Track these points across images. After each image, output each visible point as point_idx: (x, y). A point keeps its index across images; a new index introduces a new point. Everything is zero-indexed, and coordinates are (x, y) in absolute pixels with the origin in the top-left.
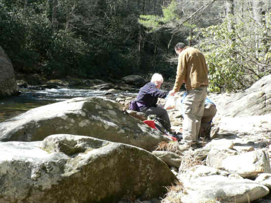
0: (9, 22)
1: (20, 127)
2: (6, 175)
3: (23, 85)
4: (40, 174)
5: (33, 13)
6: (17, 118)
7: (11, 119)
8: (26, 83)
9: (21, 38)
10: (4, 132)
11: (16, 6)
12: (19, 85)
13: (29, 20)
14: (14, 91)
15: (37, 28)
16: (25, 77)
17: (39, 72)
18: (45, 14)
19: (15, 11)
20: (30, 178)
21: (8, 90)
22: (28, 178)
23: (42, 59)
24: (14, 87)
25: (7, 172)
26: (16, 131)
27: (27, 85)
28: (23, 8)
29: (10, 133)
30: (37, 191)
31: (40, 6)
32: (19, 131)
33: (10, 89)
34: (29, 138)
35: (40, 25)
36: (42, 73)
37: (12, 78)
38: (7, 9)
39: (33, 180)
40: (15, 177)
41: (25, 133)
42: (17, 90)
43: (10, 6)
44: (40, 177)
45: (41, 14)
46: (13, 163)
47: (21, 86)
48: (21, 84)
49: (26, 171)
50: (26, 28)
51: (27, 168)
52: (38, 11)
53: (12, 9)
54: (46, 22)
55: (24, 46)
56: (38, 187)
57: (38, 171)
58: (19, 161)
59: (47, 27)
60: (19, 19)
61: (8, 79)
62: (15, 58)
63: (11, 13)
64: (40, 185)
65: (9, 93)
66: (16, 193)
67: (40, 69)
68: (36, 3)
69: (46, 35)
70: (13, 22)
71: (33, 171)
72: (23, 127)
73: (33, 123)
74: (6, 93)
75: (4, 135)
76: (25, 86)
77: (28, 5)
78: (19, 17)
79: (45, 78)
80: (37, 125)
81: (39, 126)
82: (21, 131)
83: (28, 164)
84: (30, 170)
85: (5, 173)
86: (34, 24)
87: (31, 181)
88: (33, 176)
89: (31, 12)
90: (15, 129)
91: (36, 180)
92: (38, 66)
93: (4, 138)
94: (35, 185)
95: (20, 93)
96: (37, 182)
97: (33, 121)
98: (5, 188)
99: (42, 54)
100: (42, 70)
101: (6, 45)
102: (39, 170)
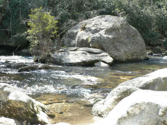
0: (142, 16)
1: (151, 81)
2: (144, 110)
3: (150, 53)
4: (165, 113)
5: (156, 8)
6: (149, 75)
7: (145, 75)
8: (152, 52)
9: (150, 25)
10: (141, 83)
11: (146, 6)
12: (148, 54)
13: (154, 13)
14: (145, 57)
15: (159, 18)
16: (151, 49)
17: (160, 45)
18: (164, 8)
19: (146, 9)
20: (158, 115)
21: (142, 57)
22: (157, 114)
23: (162, 37)
24: (145, 55)
25: (145, 108)
26: (149, 83)
27: (153, 54)
28: (150, 6)
29: (145, 84)
30: (162, 124)
31: (161, 4)
32: (150, 83)
33: (143, 56)
34: (156, 88)
35: (161, 15)
36: (162, 46)
37: (144, 49)
38: (141, 8)
39: (160, 116)
40: (149, 112)
41: (154, 85)
42: (147, 57)
43: (142, 6)
44: (165, 115)
45: (162, 8)
46: (148, 103)
47: (149, 54)
48: (149, 53)
49: (156, 110)
50: (152, 18)
51: (156, 108)
52: (160, 7)
53: (144, 8)
54: (165, 13)
55: (151, 30)
56: (163, 121)
57: (163, 111)
58: (152, 103)
59: (165, 16)
60: (148, 13)
61: (142, 50)
62: (146, 37)
63: (143, 10)
64: (164, 120)
65: (142, 58)
66: (149, 122)
67: (161, 43)
68: (158, 2)
69: (165, 21)
70: (144, 16)
71: (160, 110)
72: (153, 81)
73: (159, 79)
74: (141, 59)
75: (141, 84)
76: (151, 54)
77: (153, 4)
78: (148, 12)
79: (164, 49)
80: (162, 81)
81: (163, 81)
82: (151, 83)
83: (157, 105)
84: (159, 109)
85: (143, 109)
86: (157, 15)
87: (158, 116)
88: (160, 113)
89: (155, 8)
90: (148, 82)
91: (162, 117)
92: (160, 41)
93: (142, 86)
94: (161, 120)
95: (148, 59)
96: (162, 118)
97: (160, 78)
98: (143, 118)
99: (162, 34)
100: (162, 44)
101: (140, 30)
102: (165, 111)
